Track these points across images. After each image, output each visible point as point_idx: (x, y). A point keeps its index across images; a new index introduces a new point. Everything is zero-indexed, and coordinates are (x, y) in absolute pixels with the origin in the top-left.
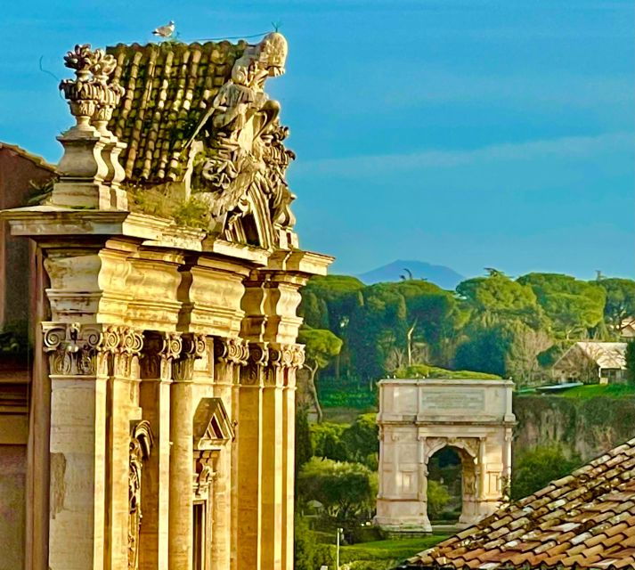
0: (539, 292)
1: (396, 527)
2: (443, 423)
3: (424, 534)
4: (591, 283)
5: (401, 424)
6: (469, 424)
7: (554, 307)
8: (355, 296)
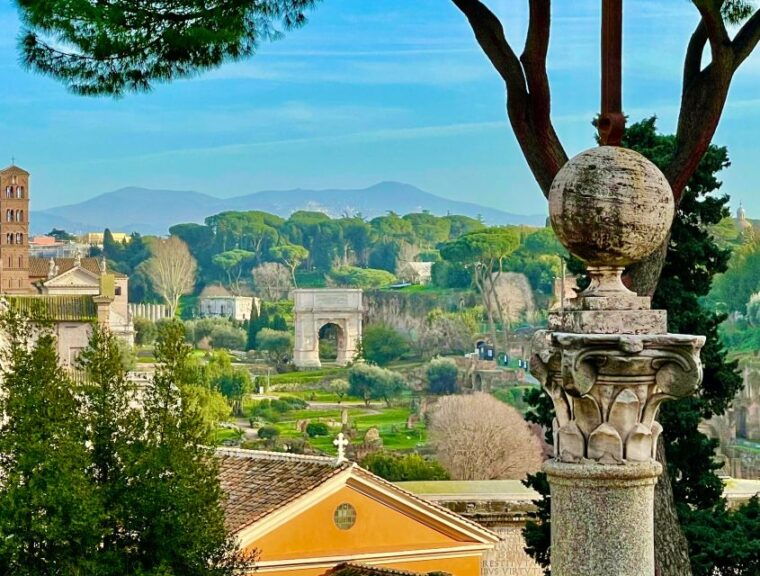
0: (415, 224)
1: (303, 365)
2: (326, 312)
3: (317, 368)
4: (443, 218)
5: (305, 312)
6: (339, 312)
7: (421, 232)
8: (316, 227)
